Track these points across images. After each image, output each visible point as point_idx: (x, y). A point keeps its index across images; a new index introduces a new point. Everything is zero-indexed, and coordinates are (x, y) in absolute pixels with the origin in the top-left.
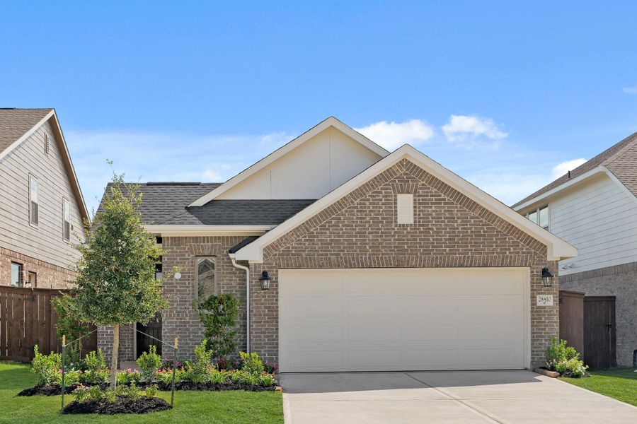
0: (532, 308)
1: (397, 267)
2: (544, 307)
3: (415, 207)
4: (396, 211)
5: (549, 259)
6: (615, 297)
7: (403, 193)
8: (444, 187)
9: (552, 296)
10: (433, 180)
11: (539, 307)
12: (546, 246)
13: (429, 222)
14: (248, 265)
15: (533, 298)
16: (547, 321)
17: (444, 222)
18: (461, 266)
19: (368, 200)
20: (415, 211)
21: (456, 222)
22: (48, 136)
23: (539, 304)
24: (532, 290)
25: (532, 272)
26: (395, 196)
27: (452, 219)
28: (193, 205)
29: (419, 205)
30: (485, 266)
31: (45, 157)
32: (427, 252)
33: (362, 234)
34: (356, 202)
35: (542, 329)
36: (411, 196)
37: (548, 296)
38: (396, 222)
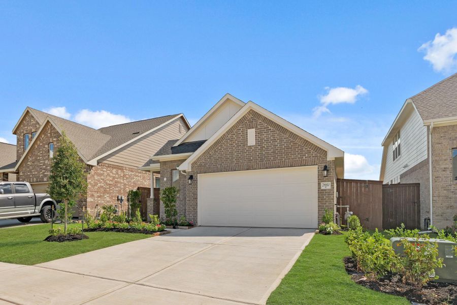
0: (318, 190)
1: (248, 169)
2: (326, 190)
3: (256, 136)
4: (247, 139)
5: (328, 160)
6: (419, 184)
7: (250, 128)
8: (271, 122)
9: (330, 183)
10: (265, 119)
11: (322, 190)
12: (326, 152)
13: (262, 143)
14: (186, 173)
15: (319, 184)
16: (327, 199)
17: (270, 142)
18: (279, 167)
19: (234, 134)
20: (256, 138)
21: (276, 142)
22: (181, 124)
23: (323, 188)
24: (318, 179)
25: (318, 168)
26: (247, 131)
27: (274, 140)
28: (174, 146)
29: (258, 134)
30: (291, 166)
31: (180, 134)
32: (262, 160)
33: (232, 153)
34: (229, 136)
35: (324, 204)
36: (254, 130)
37: (328, 183)
38: (247, 145)
